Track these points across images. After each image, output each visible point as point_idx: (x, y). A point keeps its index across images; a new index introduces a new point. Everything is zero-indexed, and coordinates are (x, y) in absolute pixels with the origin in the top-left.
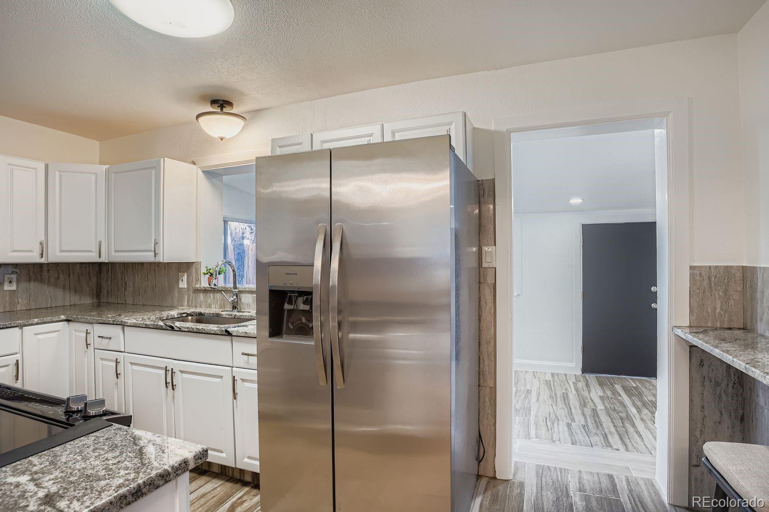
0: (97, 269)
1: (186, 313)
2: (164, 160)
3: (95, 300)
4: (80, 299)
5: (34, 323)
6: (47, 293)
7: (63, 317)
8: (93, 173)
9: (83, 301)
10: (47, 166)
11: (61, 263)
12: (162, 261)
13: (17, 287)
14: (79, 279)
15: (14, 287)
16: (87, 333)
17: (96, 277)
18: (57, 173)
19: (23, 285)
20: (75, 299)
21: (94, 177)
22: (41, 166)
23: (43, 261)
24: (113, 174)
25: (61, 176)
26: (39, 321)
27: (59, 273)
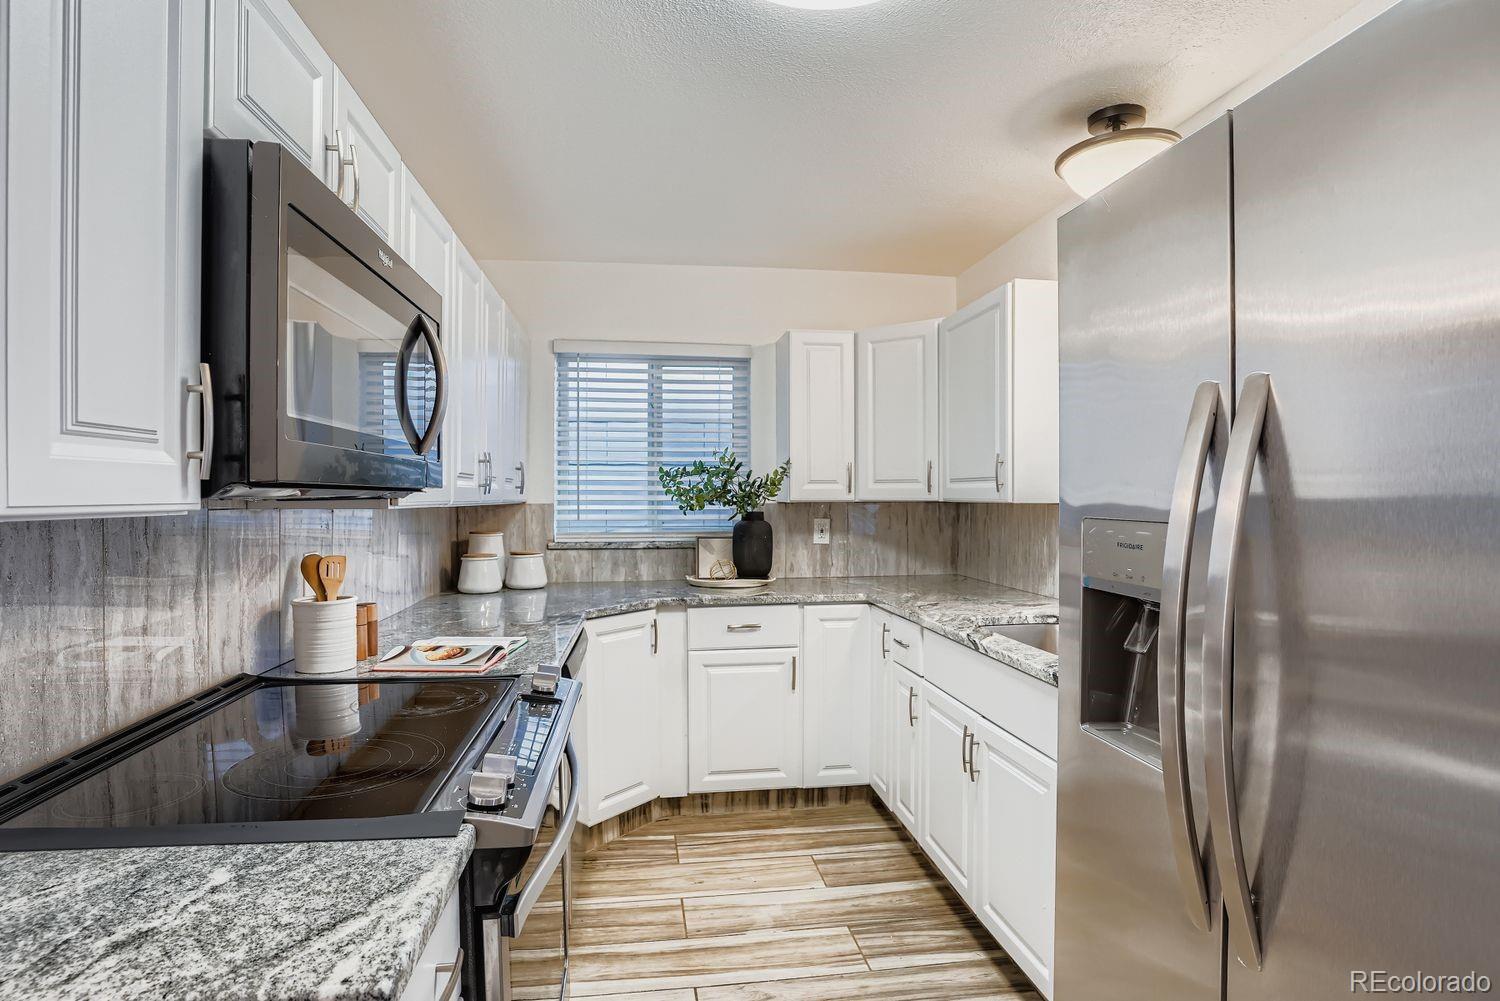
0: (953, 513)
1: (1054, 617)
2: (1013, 286)
3: (950, 571)
4: (924, 567)
5: (819, 601)
6: (873, 552)
7: (862, 596)
8: (920, 337)
9: (928, 572)
10: (856, 336)
11: (895, 502)
12: (1010, 501)
13: (831, 541)
14: (923, 531)
15: (825, 539)
16: (885, 631)
17: (950, 528)
18: (870, 346)
19: (839, 540)
20: (916, 568)
21: (920, 344)
22: (848, 339)
23: (851, 497)
24: (947, 333)
25: (874, 350)
26: (826, 599)
27: (890, 518)
